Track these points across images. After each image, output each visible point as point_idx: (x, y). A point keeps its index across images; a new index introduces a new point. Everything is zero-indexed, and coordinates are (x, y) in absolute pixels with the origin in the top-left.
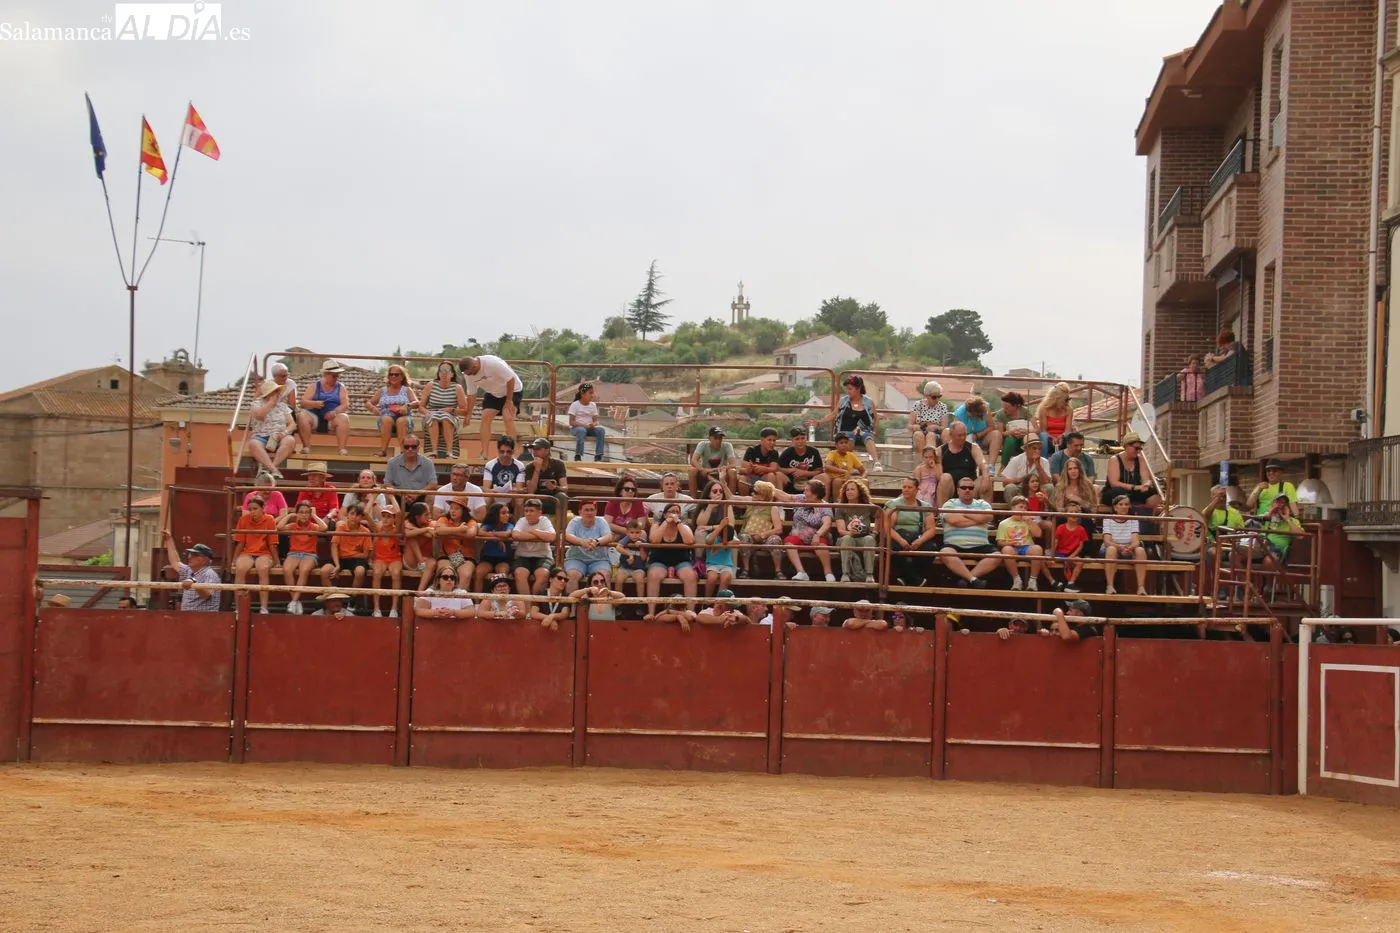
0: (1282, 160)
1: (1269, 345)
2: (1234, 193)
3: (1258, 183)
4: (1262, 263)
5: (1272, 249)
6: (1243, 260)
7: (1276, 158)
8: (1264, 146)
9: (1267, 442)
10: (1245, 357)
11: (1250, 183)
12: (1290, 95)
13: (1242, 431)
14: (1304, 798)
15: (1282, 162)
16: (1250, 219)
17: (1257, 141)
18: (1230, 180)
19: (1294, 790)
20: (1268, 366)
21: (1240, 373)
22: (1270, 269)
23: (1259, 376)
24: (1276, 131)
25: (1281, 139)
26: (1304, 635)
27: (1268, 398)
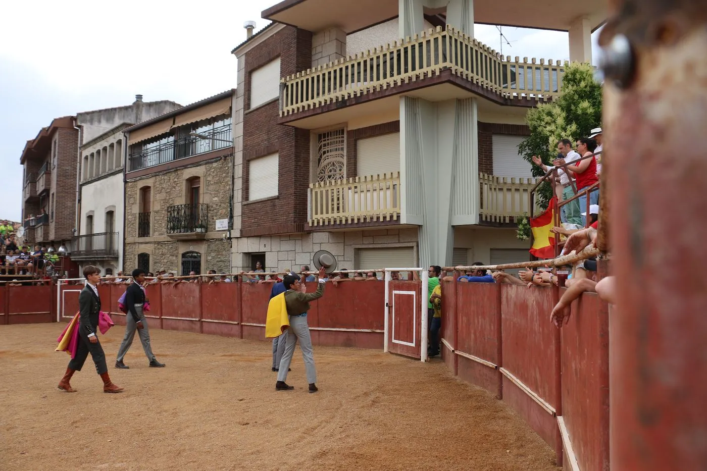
0: (56, 168)
1: (52, 213)
2: (44, 176)
3: (50, 173)
4: (51, 193)
5: (53, 189)
6: (47, 191)
7: (54, 168)
8: (52, 165)
9: (52, 237)
10: (47, 217)
11: (48, 173)
12: (58, 153)
13: (46, 234)
14: (59, 323)
15: (56, 169)
16: (48, 182)
17: (50, 163)
18: (43, 172)
19: (56, 321)
20: (52, 218)
21: (45, 220)
22: (53, 194)
23: (50, 220)
24: (54, 161)
25: (56, 163)
26: (59, 284)
27: (52, 226)
